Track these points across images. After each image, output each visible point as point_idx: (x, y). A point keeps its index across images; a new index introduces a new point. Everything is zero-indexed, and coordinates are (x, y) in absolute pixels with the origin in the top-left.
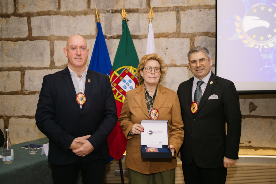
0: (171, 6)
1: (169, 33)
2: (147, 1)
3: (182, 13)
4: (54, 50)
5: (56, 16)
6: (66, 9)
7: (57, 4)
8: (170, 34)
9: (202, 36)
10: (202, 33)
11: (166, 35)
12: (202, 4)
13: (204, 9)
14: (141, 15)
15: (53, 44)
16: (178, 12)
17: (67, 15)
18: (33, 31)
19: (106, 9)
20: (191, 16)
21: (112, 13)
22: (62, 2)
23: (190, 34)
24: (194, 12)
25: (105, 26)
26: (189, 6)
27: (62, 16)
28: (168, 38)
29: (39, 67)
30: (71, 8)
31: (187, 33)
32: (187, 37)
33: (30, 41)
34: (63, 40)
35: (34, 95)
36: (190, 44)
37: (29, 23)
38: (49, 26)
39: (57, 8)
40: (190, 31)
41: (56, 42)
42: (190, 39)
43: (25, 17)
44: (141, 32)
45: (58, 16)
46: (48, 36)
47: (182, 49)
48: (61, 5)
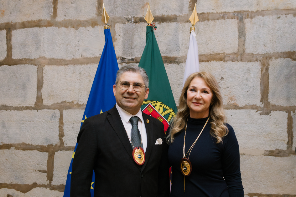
0: (230, 11)
1: (225, 54)
2: (191, 4)
3: (247, 22)
4: (43, 80)
5: (49, 28)
6: (65, 17)
7: (51, 10)
8: (228, 55)
9: (282, 59)
10: (281, 53)
11: (221, 58)
12: (281, 7)
13: (285, 14)
14: (180, 25)
15: (43, 70)
16: (241, 20)
17: (66, 26)
18: (13, 51)
19: (126, 17)
20: (263, 27)
21: (136, 22)
22: (59, 6)
23: (262, 55)
24: (268, 19)
25: (124, 43)
26: (260, 10)
27: (59, 28)
28: (224, 62)
29: (18, 106)
30: (72, 15)
31: (257, 53)
32: (257, 60)
33: (9, 66)
34: (58, 65)
35: (8, 150)
36: (262, 71)
37: (9, 39)
38: (37, 43)
39: (51, 17)
40: (261, 50)
41: (47, 68)
42: (261, 64)
43: (4, 29)
44: (180, 52)
45: (52, 28)
46: (35, 59)
47: (247, 79)
48: (58, 11)
